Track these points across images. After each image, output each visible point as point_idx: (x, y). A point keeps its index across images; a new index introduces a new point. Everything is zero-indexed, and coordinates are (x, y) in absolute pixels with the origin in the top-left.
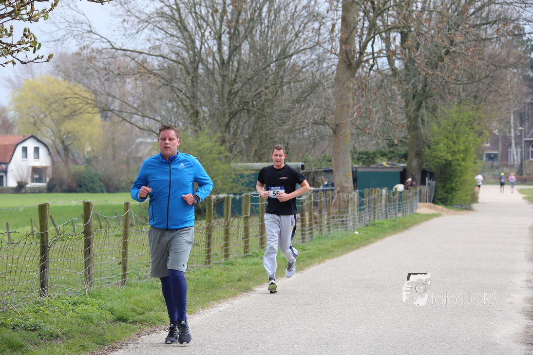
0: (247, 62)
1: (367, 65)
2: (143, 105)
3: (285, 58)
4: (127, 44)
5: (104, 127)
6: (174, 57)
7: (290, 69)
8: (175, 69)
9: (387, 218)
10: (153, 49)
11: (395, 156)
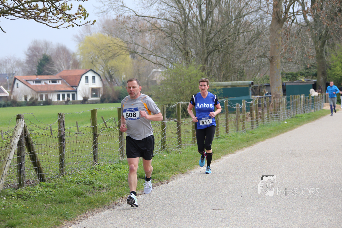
0: (217, 21)
1: (290, 20)
2: (155, 49)
3: (240, 17)
4: (144, 13)
5: (133, 63)
6: (173, 20)
7: (244, 24)
8: (174, 27)
9: (304, 113)
10: (161, 15)
11: (309, 75)
